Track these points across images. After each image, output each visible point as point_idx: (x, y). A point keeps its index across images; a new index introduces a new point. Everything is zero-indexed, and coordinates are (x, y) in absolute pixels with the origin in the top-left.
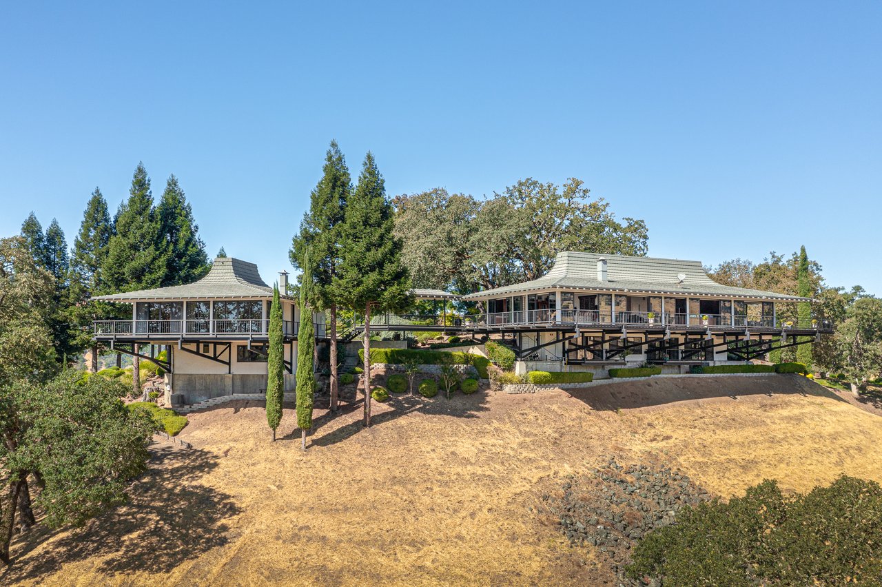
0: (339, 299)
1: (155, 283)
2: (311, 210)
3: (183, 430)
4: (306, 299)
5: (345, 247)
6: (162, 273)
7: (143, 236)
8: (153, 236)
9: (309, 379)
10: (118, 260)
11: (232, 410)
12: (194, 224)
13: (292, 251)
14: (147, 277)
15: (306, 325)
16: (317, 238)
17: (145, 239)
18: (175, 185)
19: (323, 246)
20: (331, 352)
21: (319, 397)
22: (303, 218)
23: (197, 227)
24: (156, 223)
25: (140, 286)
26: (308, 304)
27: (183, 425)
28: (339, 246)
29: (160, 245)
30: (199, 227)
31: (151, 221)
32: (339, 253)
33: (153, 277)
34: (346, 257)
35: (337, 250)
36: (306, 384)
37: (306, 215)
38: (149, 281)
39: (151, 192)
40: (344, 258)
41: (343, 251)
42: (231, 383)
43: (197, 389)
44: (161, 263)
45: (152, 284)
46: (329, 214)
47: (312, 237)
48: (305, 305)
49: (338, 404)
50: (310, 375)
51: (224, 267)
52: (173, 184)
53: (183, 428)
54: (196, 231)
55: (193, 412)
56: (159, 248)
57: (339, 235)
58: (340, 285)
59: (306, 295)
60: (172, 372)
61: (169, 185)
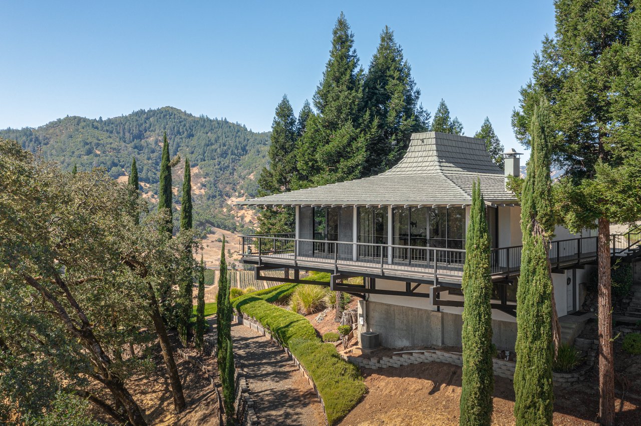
0: (613, 209)
1: (353, 171)
2: (558, 32)
3: (353, 412)
4: (533, 216)
5: (627, 95)
6: (360, 157)
7: (339, 110)
8: (351, 109)
9: (542, 394)
10: (312, 142)
11: (428, 384)
12: (415, 90)
13: (518, 114)
14: (343, 164)
15: (534, 272)
16: (566, 85)
17: (341, 113)
18: (390, 39)
19: (578, 98)
20: (600, 309)
21: (578, 381)
22: (540, 48)
23: (418, 93)
24: (357, 91)
25: (335, 176)
26: (539, 226)
27: (353, 403)
28: (612, 95)
29: (361, 120)
30: (421, 92)
31: (350, 89)
32: (612, 109)
33: (350, 163)
34: (630, 117)
35: (609, 104)
36: (534, 404)
37: (547, 42)
38: (345, 170)
39: (355, 51)
40: (625, 120)
41: (621, 104)
42: (439, 326)
43: (396, 327)
44: (359, 145)
45: (349, 174)
46: (591, 30)
47: (558, 83)
48: (531, 230)
49: (617, 408)
50: (542, 386)
51: (423, 148)
52: (387, 38)
53: (353, 408)
54: (418, 98)
55: (380, 371)
56: (360, 124)
57: (613, 70)
58: (614, 182)
59: (534, 206)
60: (366, 299)
61: (383, 39)
